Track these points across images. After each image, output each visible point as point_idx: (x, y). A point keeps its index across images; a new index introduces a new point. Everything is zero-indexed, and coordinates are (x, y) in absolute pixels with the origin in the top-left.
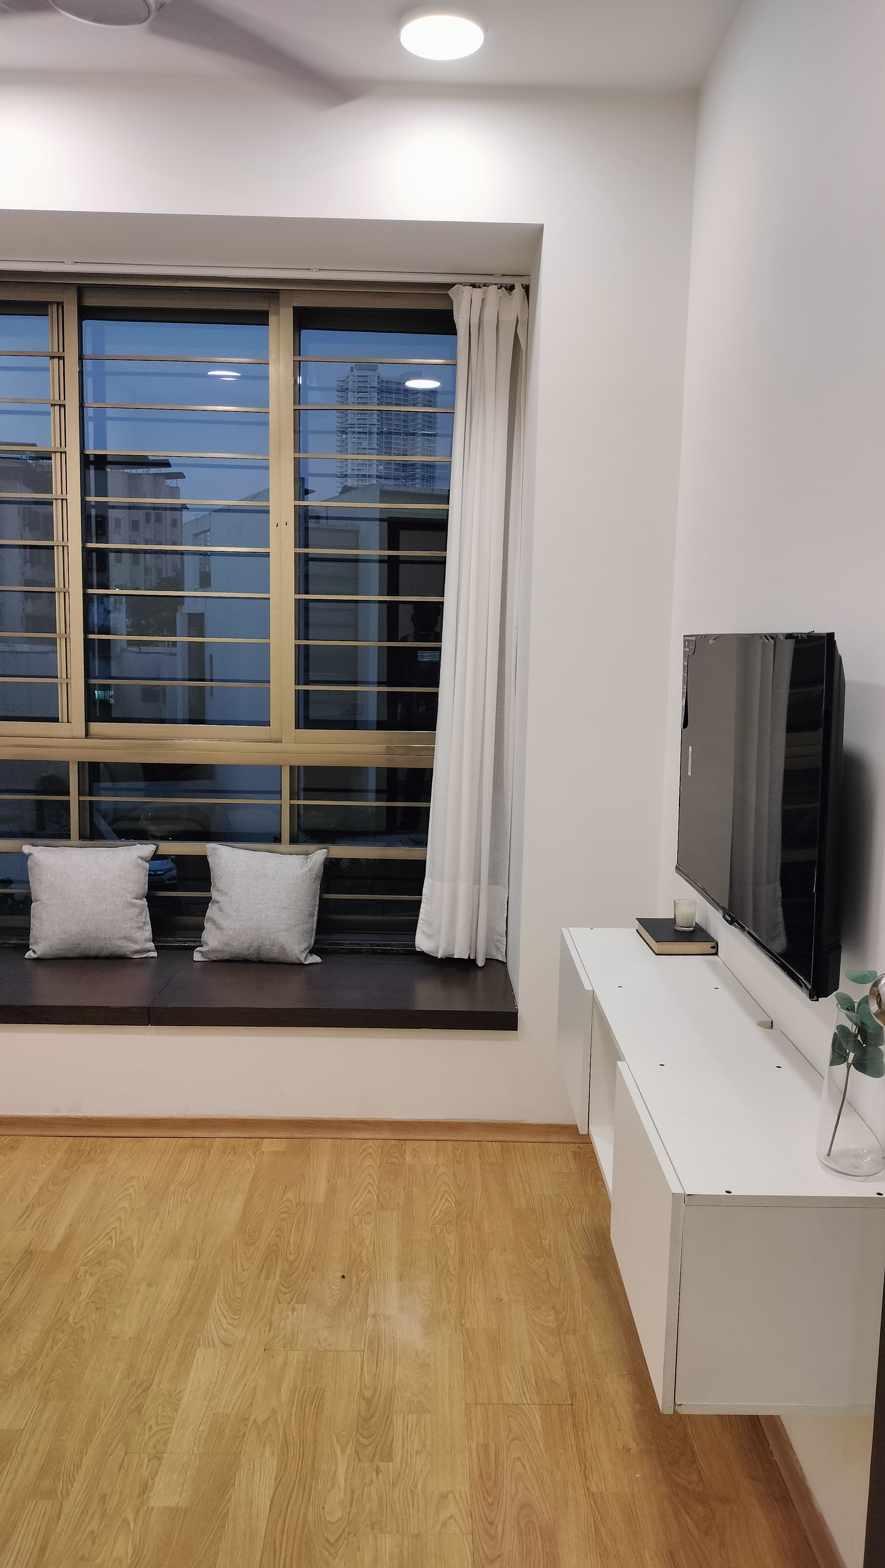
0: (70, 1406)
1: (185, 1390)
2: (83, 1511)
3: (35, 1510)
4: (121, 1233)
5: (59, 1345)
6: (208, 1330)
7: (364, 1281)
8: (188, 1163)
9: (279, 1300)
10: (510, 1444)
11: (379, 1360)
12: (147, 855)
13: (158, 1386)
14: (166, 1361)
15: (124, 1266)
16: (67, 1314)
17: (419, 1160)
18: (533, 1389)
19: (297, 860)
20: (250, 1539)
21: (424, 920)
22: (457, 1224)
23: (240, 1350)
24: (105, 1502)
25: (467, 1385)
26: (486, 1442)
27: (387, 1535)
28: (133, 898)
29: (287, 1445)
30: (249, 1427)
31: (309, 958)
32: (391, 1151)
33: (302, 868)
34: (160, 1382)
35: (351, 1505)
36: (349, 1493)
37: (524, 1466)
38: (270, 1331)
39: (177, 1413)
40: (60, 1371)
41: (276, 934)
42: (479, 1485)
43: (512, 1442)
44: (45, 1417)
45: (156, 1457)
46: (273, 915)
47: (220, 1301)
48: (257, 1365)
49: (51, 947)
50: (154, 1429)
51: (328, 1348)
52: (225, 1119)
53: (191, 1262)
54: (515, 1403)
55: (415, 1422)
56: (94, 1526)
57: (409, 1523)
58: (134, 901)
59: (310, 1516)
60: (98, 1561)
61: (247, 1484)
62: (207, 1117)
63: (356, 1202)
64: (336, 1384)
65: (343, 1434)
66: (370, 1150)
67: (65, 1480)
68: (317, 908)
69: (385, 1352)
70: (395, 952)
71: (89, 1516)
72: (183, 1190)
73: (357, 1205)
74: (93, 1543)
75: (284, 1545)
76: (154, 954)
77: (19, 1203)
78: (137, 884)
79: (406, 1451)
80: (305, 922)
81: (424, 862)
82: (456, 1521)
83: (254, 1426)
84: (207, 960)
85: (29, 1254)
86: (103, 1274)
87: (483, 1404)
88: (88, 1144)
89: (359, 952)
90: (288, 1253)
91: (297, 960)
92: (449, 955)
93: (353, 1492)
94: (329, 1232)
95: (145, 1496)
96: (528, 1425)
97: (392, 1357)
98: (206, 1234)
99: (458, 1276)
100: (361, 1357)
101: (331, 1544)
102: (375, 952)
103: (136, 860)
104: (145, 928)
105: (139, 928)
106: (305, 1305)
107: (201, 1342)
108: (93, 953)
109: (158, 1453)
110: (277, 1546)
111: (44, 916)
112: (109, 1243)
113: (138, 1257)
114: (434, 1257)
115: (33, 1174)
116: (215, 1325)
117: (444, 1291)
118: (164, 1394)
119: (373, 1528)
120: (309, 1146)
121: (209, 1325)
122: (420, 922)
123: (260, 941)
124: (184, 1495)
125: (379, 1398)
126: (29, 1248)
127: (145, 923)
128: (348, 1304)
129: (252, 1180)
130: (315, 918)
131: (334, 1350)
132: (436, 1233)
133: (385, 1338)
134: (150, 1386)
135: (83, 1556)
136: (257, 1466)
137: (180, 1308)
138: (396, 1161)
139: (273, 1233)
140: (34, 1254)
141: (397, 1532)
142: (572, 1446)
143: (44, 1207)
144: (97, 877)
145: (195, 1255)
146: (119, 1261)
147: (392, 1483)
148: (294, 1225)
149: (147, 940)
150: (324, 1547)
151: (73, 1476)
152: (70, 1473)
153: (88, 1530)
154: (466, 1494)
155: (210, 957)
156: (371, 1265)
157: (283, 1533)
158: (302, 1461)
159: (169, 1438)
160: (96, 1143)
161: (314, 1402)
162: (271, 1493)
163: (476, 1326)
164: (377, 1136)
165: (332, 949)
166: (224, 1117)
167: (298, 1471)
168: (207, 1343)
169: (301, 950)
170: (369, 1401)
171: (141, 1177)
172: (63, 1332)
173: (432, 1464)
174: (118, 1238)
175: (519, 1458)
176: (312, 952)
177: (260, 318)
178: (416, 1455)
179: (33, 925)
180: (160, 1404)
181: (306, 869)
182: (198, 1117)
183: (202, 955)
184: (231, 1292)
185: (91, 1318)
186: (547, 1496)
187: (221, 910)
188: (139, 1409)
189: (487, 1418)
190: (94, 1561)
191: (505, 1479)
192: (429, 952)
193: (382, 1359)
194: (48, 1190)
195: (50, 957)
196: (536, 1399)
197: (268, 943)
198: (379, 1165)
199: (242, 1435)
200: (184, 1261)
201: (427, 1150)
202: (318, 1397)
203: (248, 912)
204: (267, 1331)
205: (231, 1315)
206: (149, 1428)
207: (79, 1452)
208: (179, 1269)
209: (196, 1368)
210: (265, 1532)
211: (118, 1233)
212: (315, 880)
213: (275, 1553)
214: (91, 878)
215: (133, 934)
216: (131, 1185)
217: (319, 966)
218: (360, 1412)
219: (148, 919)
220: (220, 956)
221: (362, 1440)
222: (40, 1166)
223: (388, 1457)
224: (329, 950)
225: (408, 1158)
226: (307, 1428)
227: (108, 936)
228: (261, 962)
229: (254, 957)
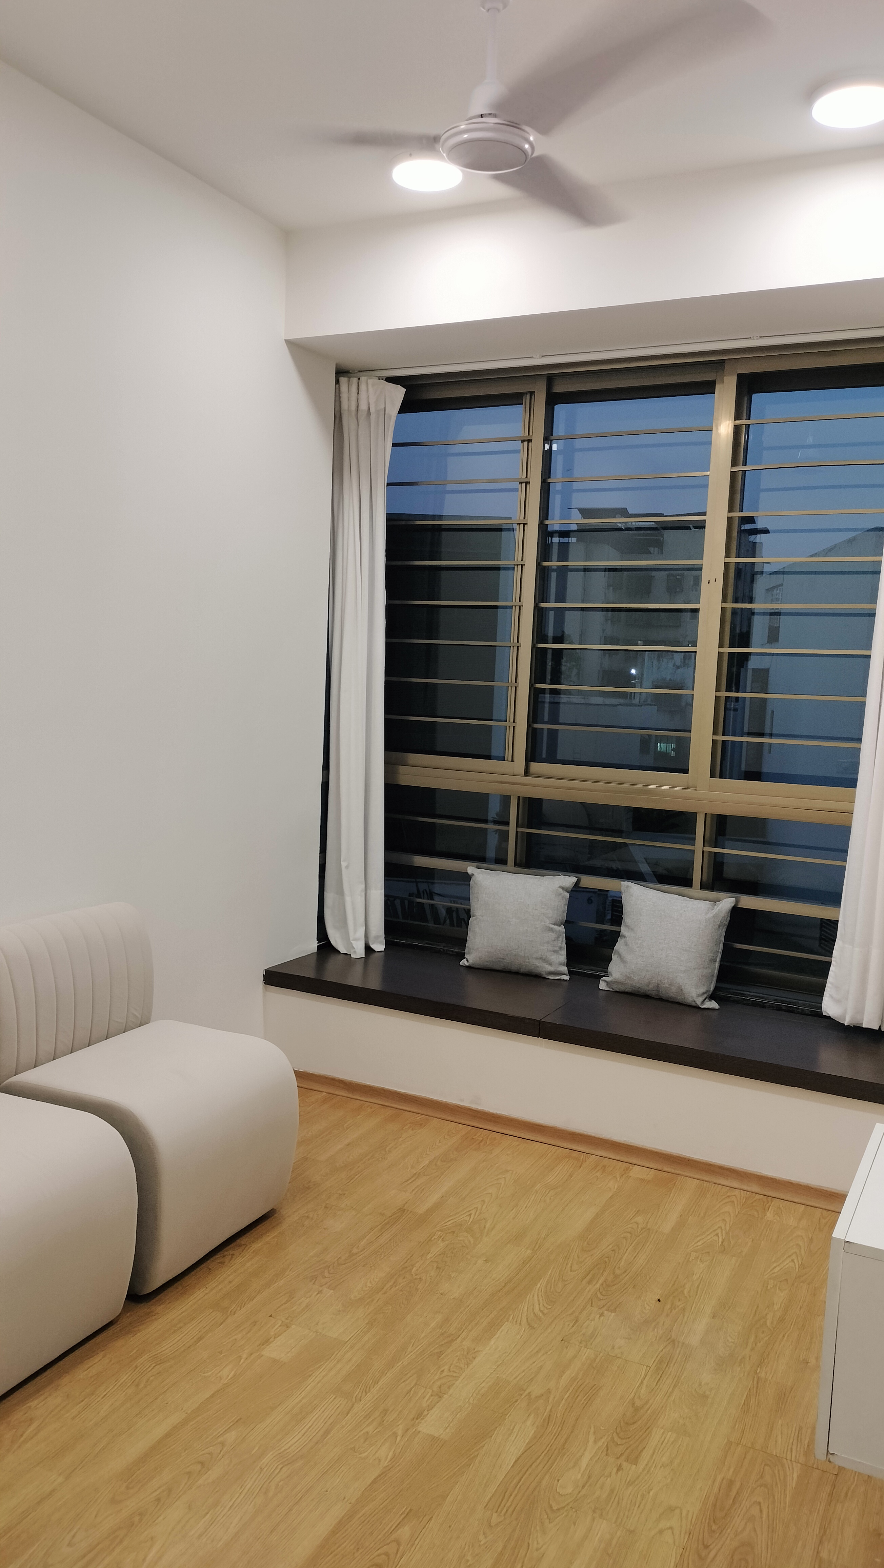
0: (387, 1336)
1: (481, 1351)
2: (366, 1416)
3: (332, 1403)
4: (480, 1213)
5: (397, 1287)
6: (520, 1309)
7: (677, 1310)
8: (559, 1170)
9: (592, 1303)
10: (756, 1488)
11: (662, 1379)
12: (568, 886)
13: (462, 1342)
14: (476, 1324)
15: (472, 1241)
16: (413, 1266)
17: (780, 1218)
18: (802, 1450)
19: (703, 905)
20: (487, 1482)
21: (832, 984)
22: (793, 1284)
23: (541, 1334)
24: (386, 1414)
25: (737, 1426)
26: (733, 1479)
27: (604, 1521)
28: (551, 924)
29: (549, 1421)
30: (523, 1397)
31: (706, 1003)
32: (754, 1204)
33: (707, 913)
34: (464, 1339)
35: (583, 1487)
36: (586, 1477)
37: (761, 1511)
38: (573, 1326)
39: (468, 1367)
40: (390, 1307)
41: (675, 974)
42: (709, 1511)
43: (759, 1487)
44: (366, 1338)
45: (437, 1395)
46: (674, 955)
47: (540, 1290)
48: (550, 1350)
49: (479, 958)
50: (445, 1373)
51: (619, 1355)
52: (601, 1139)
53: (529, 1252)
54: (778, 1455)
55: (672, 1440)
56: (370, 1429)
57: (629, 1519)
58: (552, 926)
59: (544, 1483)
60: (363, 1455)
61: (502, 1440)
62: (586, 1133)
63: (699, 1241)
64: (613, 1387)
65: (602, 1428)
66: (734, 1199)
67: (362, 1389)
68: (720, 955)
69: (670, 1374)
70: (800, 1011)
71: (370, 1420)
72: (546, 1191)
73: (699, 1244)
74: (365, 1442)
75: (512, 1498)
76: (567, 978)
77: (410, 1169)
78: (556, 911)
79: (652, 1461)
80: (705, 967)
81: (836, 923)
82: (673, 1533)
83: (527, 1397)
84: (611, 990)
85: (402, 1210)
86: (452, 1242)
87: (745, 1445)
88: (482, 1135)
89: (763, 1006)
90: (617, 1267)
91: (693, 1003)
92: (858, 1024)
93: (589, 1477)
94: (663, 1259)
95: (417, 1421)
96: (782, 1478)
97: (675, 1381)
98: (551, 1233)
99: (772, 1330)
100: (645, 1372)
101: (553, 1511)
102: (779, 1008)
103: (557, 890)
104: (560, 952)
105: (555, 952)
106: (613, 1314)
107: (511, 1318)
108: (514, 968)
109: (441, 1392)
110: (506, 1495)
111: (477, 930)
112: (467, 1218)
113: (486, 1236)
114: (756, 1307)
115: (429, 1149)
116: (527, 1308)
117: (752, 1339)
118: (463, 1349)
119: (594, 1511)
120: (675, 1182)
121: (523, 1306)
122: (828, 985)
123: (659, 979)
124: (447, 1431)
125: (648, 1410)
126: (404, 1207)
127: (561, 948)
128: (653, 1324)
129: (611, 1197)
130: (717, 965)
131: (623, 1358)
132: (767, 1287)
133: (675, 1362)
134: (455, 1340)
135: (354, 1447)
136: (517, 1429)
137: (505, 1286)
138: (756, 1214)
139: (611, 1247)
140: (405, 1213)
141: (615, 1522)
142: (819, 1510)
143: (428, 1177)
144: (522, 901)
145: (535, 1247)
146: (469, 1235)
147: (629, 1482)
148: (633, 1245)
149: (561, 964)
150: (545, 1511)
151: (370, 1388)
152: (368, 1385)
153: (365, 1431)
154: (693, 1515)
155: (613, 988)
156: (690, 1297)
157: (516, 1488)
158: (556, 1438)
159: (454, 1384)
160: (489, 1136)
161: (587, 1395)
162: (520, 1453)
163: (770, 1378)
164: (745, 1188)
165: (735, 998)
166: (601, 1137)
167: (549, 1444)
168: (515, 1320)
169: (698, 993)
170: (637, 1410)
171: (514, 1172)
172: (404, 1278)
173: (672, 1480)
174: (476, 1217)
175: (759, 1503)
176: (712, 997)
177: (708, 388)
178: (661, 1467)
179: (469, 937)
180: (457, 1356)
181: (710, 915)
182: (577, 1131)
183: (607, 985)
184: (553, 1285)
185: (430, 1274)
186: (772, 1544)
187: (626, 944)
188: (440, 1354)
189: (744, 1459)
190: (361, 1454)
191: (737, 1516)
192: (835, 1018)
193: (665, 1379)
194: (436, 1165)
195: (479, 967)
196: (802, 1459)
197: (666, 981)
198: (737, 1214)
199: (514, 1401)
200: (523, 1250)
201: (792, 1212)
202: (592, 1392)
203: (650, 949)
204: (571, 1325)
205: (545, 1304)
206: (441, 1371)
207: (381, 1371)
208: (517, 1255)
209: (498, 1337)
210: (501, 1482)
211: (477, 1213)
212: (719, 927)
213: (502, 1500)
214: (518, 901)
215: (548, 956)
216: (504, 1176)
217: (716, 1013)
218: (625, 1416)
219: (564, 944)
220: (622, 988)
221: (616, 1438)
222: (437, 1144)
223: (635, 1461)
224: (731, 999)
225: (769, 1215)
226: (572, 1413)
227: (526, 955)
228: (661, 999)
229: (654, 994)
